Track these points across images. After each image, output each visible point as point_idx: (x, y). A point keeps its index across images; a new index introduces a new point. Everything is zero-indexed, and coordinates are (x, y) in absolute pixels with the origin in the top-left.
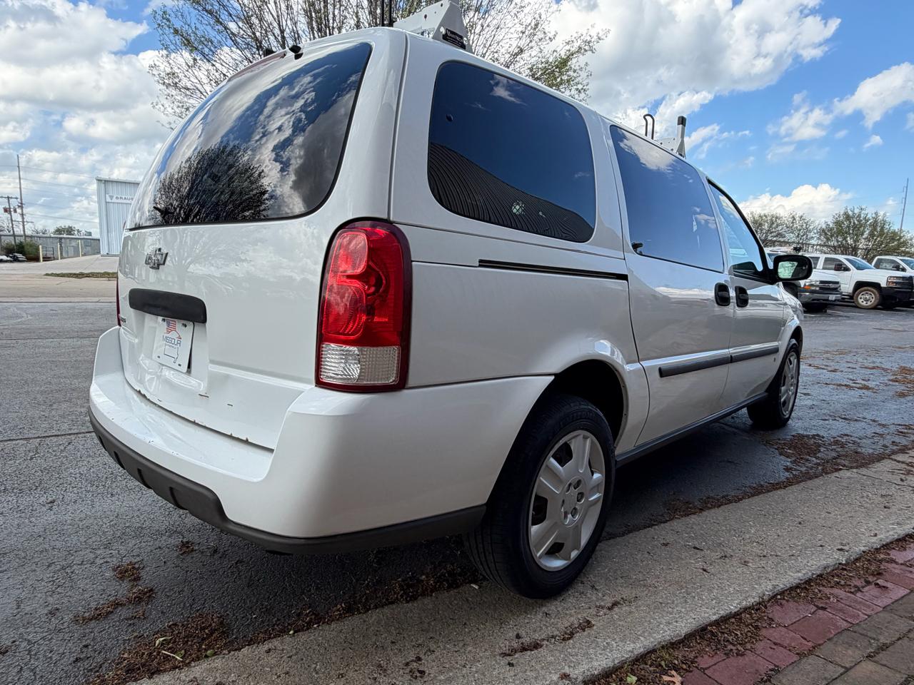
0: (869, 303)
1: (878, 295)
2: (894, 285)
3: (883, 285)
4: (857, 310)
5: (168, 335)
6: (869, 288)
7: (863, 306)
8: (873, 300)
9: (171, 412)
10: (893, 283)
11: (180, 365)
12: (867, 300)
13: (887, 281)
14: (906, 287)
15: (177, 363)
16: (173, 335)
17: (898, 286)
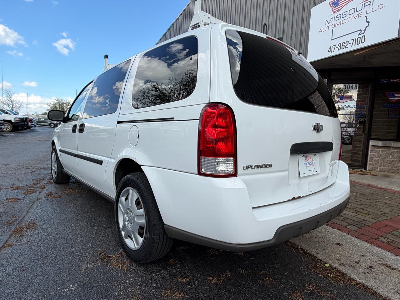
0: (8, 130)
1: (11, 126)
2: (17, 121)
3: (13, 121)
4: (3, 133)
5: (306, 162)
6: (7, 123)
7: (5, 131)
8: (9, 128)
9: (316, 193)
10: (17, 120)
11: (316, 171)
12: (7, 128)
13: (15, 120)
14: (22, 122)
15: (315, 171)
16: (310, 161)
17: (19, 122)
